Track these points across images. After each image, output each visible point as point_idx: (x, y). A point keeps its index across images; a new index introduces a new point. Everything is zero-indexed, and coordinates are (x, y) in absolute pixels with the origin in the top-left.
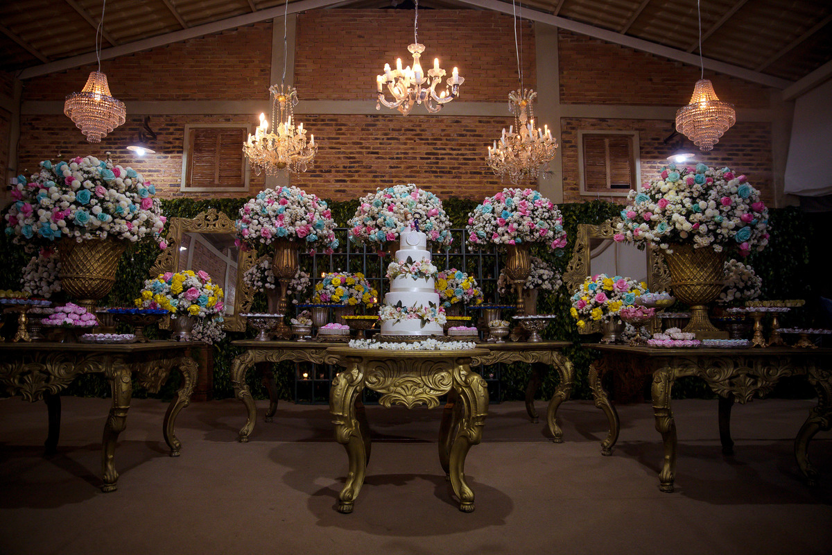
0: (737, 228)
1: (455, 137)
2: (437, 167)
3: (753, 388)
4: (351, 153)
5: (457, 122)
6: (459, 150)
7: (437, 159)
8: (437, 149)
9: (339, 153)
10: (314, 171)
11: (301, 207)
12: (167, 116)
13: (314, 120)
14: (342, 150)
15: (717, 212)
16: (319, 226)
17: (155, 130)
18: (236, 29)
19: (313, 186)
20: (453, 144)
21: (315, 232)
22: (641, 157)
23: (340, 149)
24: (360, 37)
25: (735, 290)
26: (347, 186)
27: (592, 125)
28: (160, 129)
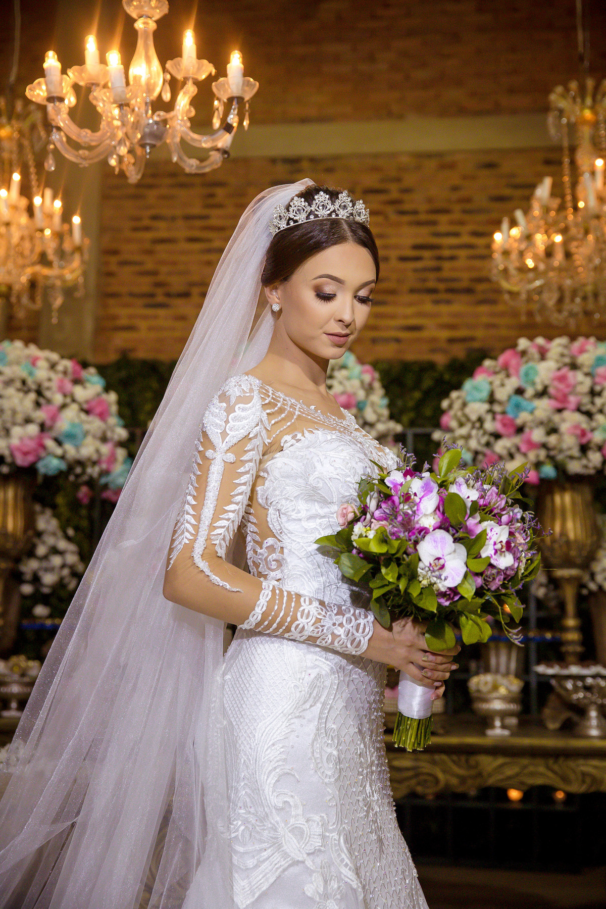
2: (438, 280)
5: (490, 166)
7: (439, 258)
8: (438, 235)
10: (152, 295)
11: (27, 392)
16: (71, 436)
19: (150, 329)
21: (59, 451)
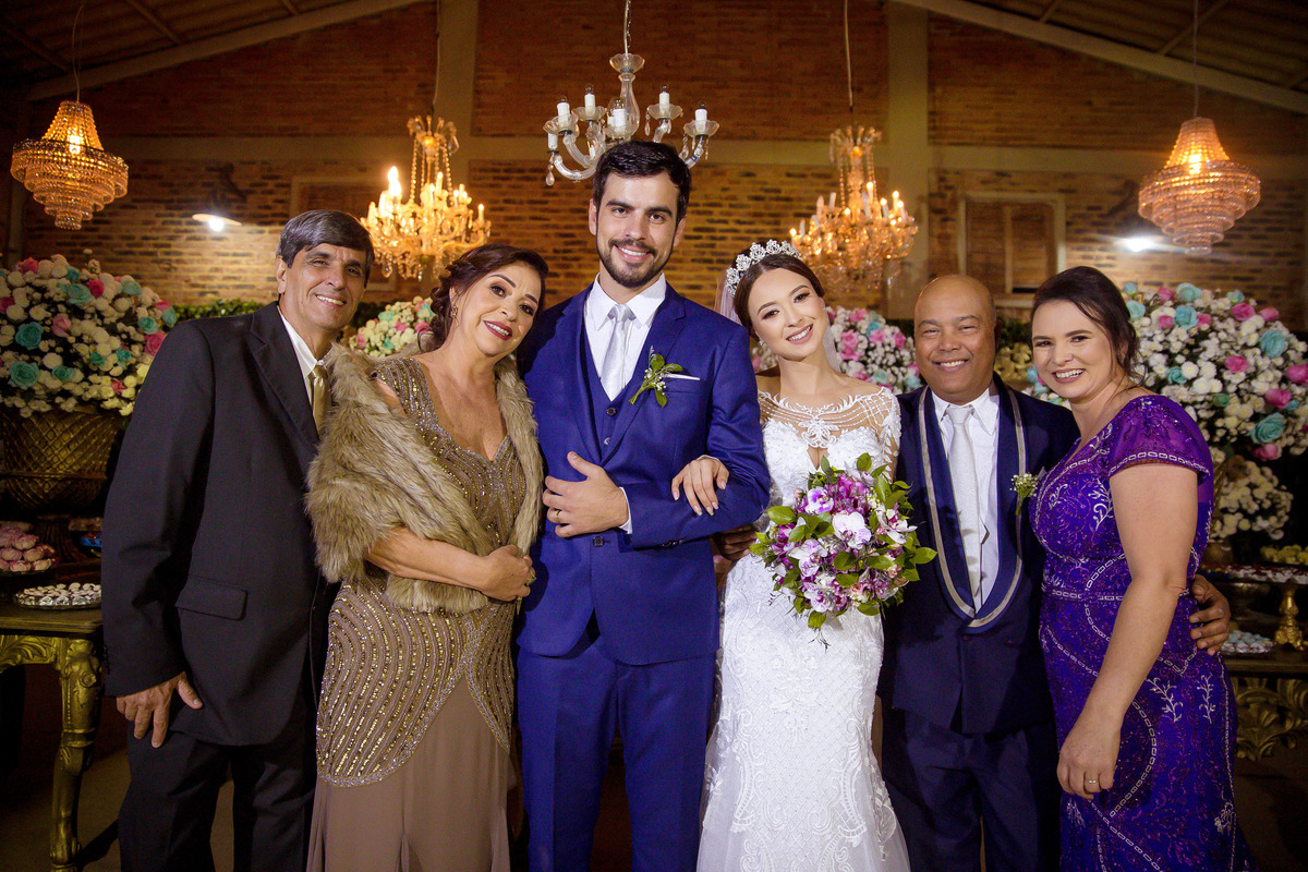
0: (1256, 417)
1: (745, 201)
2: (713, 254)
3: (1275, 731)
4: (566, 227)
5: (749, 175)
6: (751, 223)
9: (547, 226)
12: (265, 163)
13: (505, 171)
14: (553, 222)
15: (1217, 386)
17: (243, 185)
18: (380, 15)
20: (740, 214)
22: (1068, 240)
23: (548, 220)
24: (586, 27)
25: (1239, 516)
26: (559, 284)
27: (984, 182)
28: (253, 185)
